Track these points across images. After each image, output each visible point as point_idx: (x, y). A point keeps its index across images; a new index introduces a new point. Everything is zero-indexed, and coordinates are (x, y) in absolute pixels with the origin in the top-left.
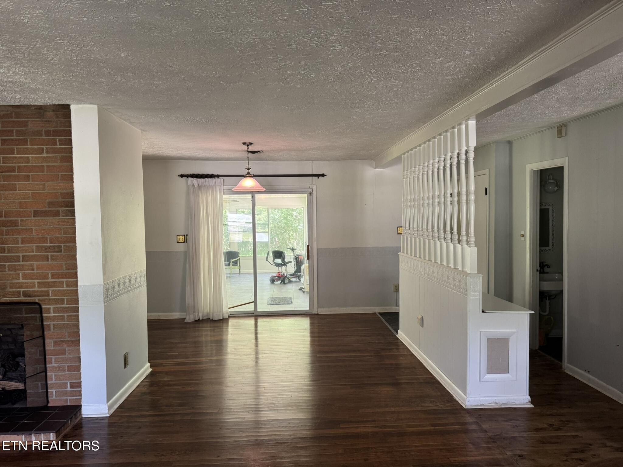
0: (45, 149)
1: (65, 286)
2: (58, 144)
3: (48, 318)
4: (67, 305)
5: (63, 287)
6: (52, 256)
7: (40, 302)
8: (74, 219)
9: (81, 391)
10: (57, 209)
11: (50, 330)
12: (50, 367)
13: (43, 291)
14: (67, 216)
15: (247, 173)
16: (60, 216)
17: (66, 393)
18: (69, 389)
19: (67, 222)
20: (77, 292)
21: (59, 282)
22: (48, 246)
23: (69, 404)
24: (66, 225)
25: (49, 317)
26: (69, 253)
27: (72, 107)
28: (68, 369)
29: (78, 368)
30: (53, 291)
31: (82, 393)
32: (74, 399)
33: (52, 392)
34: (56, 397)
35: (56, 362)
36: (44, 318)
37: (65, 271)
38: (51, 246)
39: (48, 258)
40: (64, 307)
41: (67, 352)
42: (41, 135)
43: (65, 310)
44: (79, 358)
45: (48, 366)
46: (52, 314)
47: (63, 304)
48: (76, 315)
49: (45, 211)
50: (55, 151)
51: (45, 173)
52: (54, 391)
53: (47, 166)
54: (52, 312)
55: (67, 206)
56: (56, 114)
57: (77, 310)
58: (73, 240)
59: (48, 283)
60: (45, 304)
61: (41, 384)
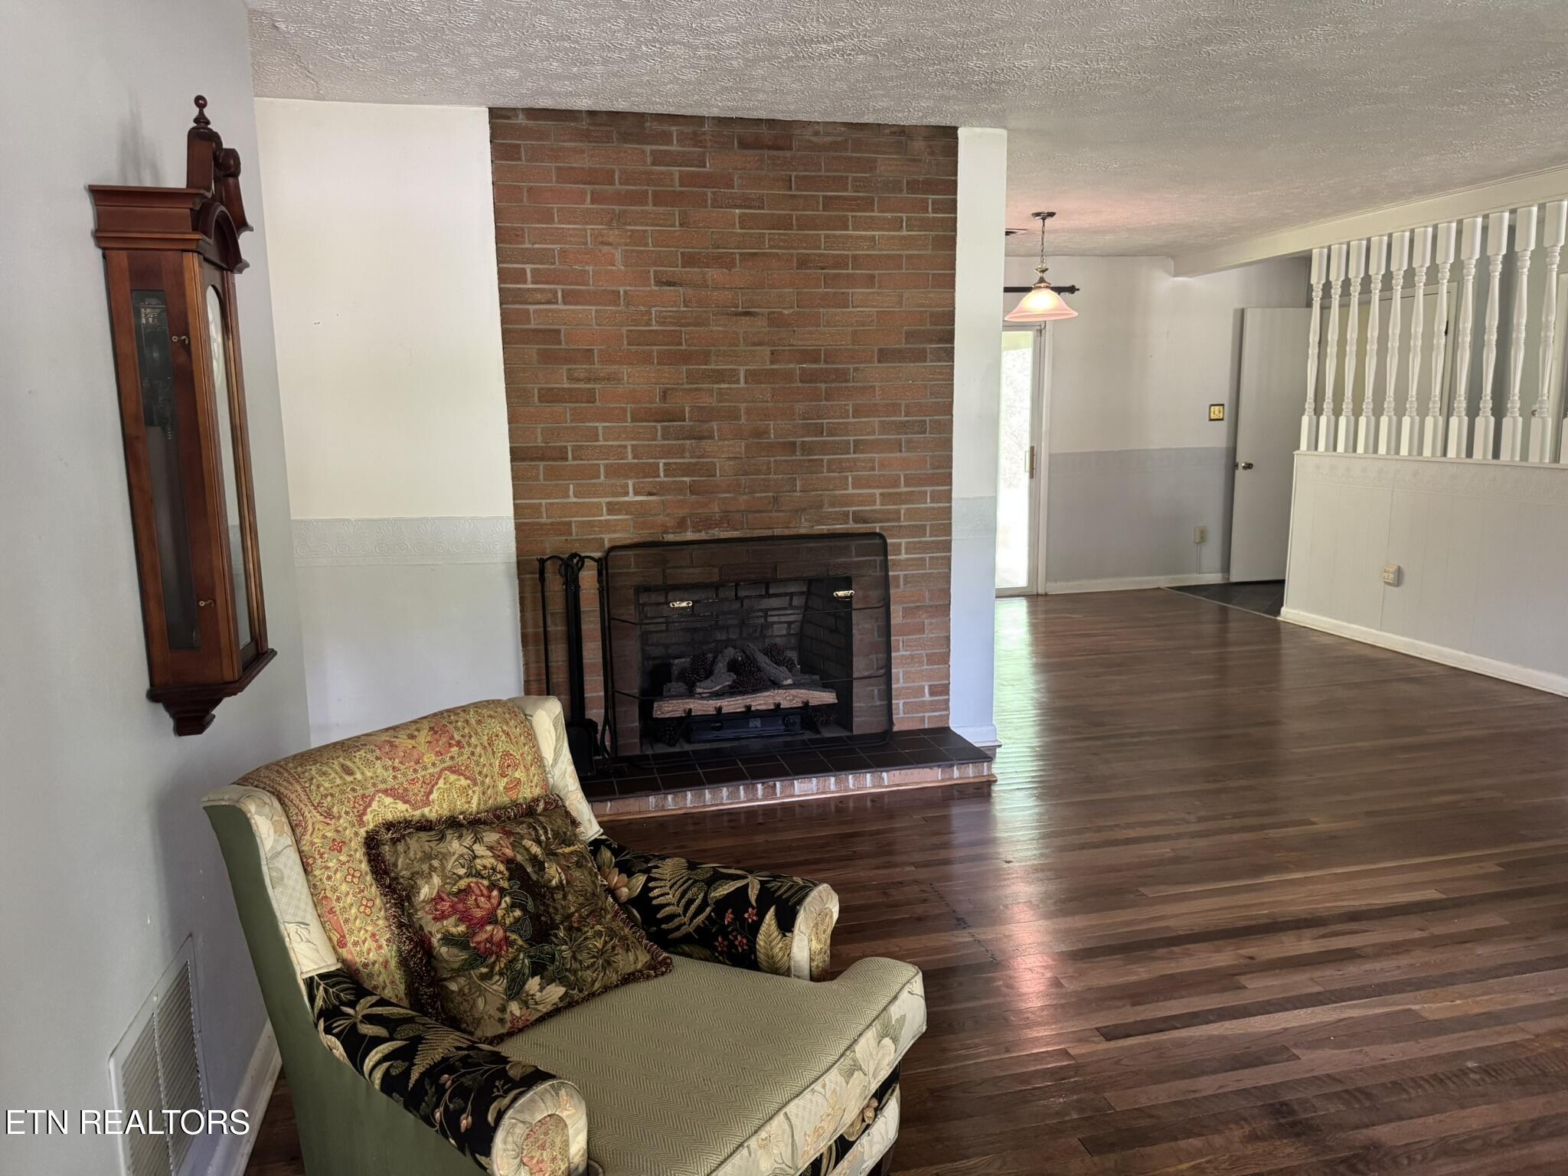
0: (904, 218)
1: (929, 500)
2: (930, 209)
3: (897, 563)
4: (930, 537)
5: (926, 503)
6: (909, 442)
7: (884, 533)
8: (952, 367)
9: (948, 700)
10: (921, 346)
11: (898, 586)
12: (896, 657)
13: (889, 512)
14: (939, 361)
16: (925, 362)
17: (922, 707)
18: (927, 697)
19: (940, 373)
20: (950, 512)
21: (919, 492)
22: (901, 422)
23: (926, 726)
24: (939, 380)
25: (900, 561)
26: (939, 436)
27: (961, 132)
28: (928, 660)
29: (945, 658)
30: (907, 509)
31: (951, 704)
32: (936, 716)
33: (898, 704)
34: (905, 713)
35: (907, 646)
36: (890, 564)
37: (931, 472)
38: (908, 421)
39: (901, 445)
40: (926, 542)
41: (926, 626)
42: (901, 191)
43: (926, 547)
44: (948, 638)
45: (893, 654)
46: (904, 556)
47: (924, 535)
48: (945, 556)
49: (900, 351)
50: (925, 225)
51: (904, 271)
52: (901, 703)
53: (909, 257)
54: (903, 551)
55: (940, 341)
56: (930, 147)
57: (947, 546)
58: (948, 409)
59: (900, 494)
60: (893, 536)
61: (879, 690)
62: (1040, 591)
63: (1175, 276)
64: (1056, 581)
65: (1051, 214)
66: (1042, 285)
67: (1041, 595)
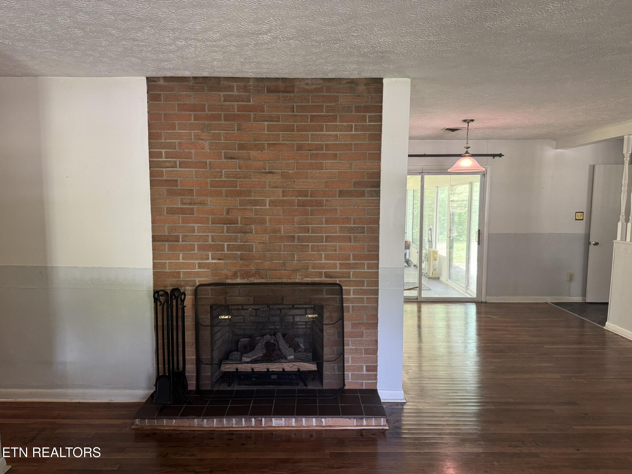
0: (353, 125)
1: (366, 268)
2: (367, 121)
3: (348, 300)
4: (367, 287)
5: (364, 269)
6: (355, 237)
7: (341, 284)
8: (379, 200)
9: (377, 374)
10: (362, 189)
11: (349, 312)
12: (347, 349)
13: (344, 273)
14: (372, 197)
15: (465, 152)
16: (365, 197)
17: (362, 377)
18: (365, 372)
19: (373, 203)
20: (378, 275)
21: (361, 263)
22: (351, 227)
23: (364, 388)
24: (371, 206)
25: (350, 298)
26: (372, 235)
27: (385, 81)
28: (365, 352)
29: (375, 351)
30: (354, 272)
31: (378, 377)
32: (369, 383)
33: (348, 375)
34: (352, 380)
35: (353, 344)
36: (344, 300)
37: (367, 253)
38: (354, 227)
39: (351, 239)
40: (364, 289)
41: (364, 334)
42: (351, 111)
43: (365, 292)
44: (377, 341)
45: (345, 347)
46: (352, 296)
47: (364, 286)
48: (375, 298)
49: (351, 191)
50: (364, 128)
51: (353, 152)
52: (350, 374)
53: (356, 144)
54: (352, 293)
55: (372, 187)
56: (368, 89)
57: (376, 292)
58: (377, 221)
59: (350, 264)
60: (346, 286)
61: (338, 366)
62: (483, 300)
63: (556, 149)
64: (491, 296)
65: (472, 120)
66: (467, 155)
67: (484, 302)
